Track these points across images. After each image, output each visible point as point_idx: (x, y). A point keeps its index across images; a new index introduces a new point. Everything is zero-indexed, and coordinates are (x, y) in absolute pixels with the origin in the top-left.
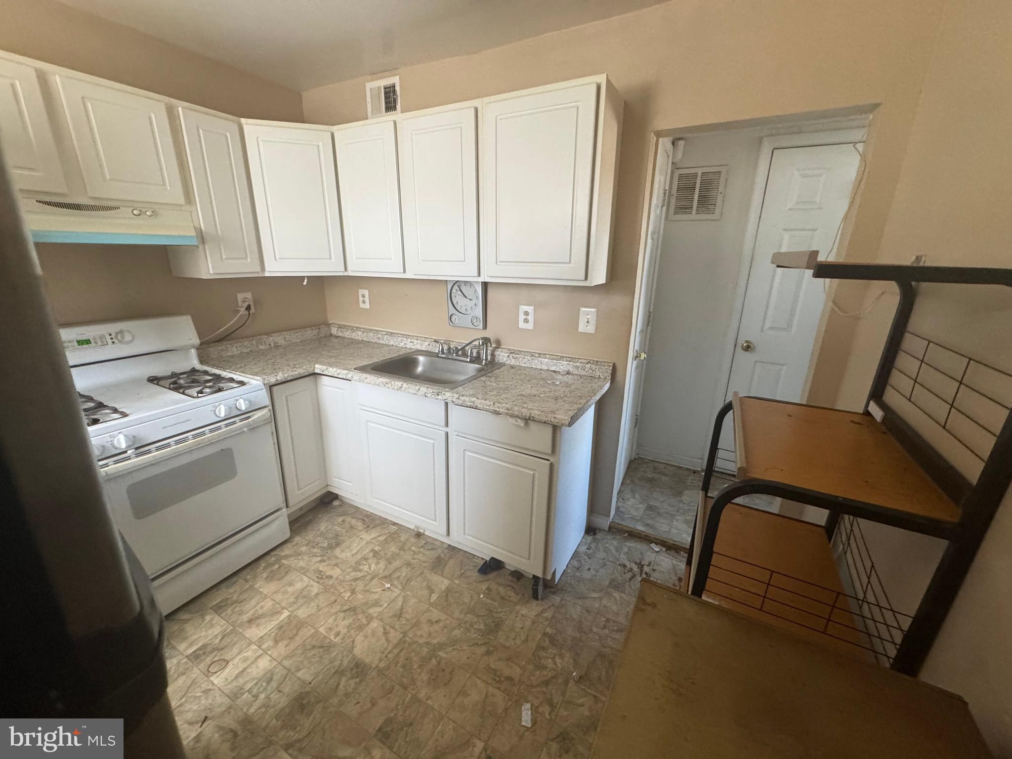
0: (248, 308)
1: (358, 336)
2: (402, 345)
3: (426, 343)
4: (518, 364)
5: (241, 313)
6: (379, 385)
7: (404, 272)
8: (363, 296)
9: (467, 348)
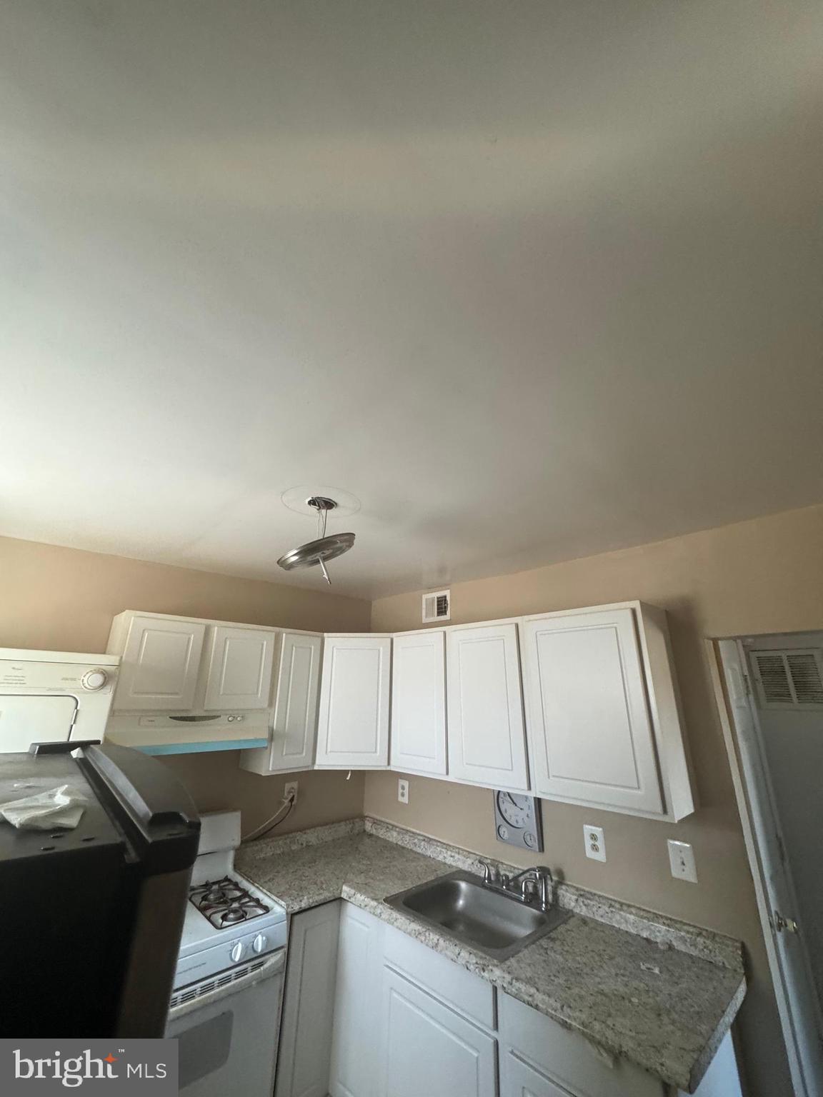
0: (292, 800)
1: (393, 837)
2: (440, 858)
3: (469, 861)
4: (592, 916)
5: (286, 804)
6: (410, 934)
7: (447, 773)
8: (403, 788)
9: (522, 878)
